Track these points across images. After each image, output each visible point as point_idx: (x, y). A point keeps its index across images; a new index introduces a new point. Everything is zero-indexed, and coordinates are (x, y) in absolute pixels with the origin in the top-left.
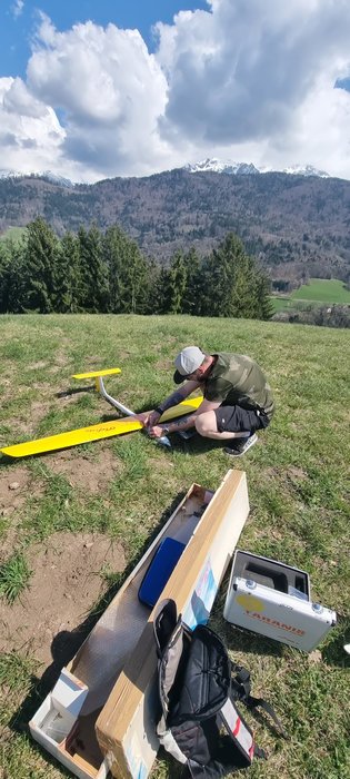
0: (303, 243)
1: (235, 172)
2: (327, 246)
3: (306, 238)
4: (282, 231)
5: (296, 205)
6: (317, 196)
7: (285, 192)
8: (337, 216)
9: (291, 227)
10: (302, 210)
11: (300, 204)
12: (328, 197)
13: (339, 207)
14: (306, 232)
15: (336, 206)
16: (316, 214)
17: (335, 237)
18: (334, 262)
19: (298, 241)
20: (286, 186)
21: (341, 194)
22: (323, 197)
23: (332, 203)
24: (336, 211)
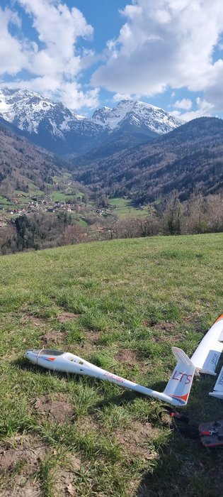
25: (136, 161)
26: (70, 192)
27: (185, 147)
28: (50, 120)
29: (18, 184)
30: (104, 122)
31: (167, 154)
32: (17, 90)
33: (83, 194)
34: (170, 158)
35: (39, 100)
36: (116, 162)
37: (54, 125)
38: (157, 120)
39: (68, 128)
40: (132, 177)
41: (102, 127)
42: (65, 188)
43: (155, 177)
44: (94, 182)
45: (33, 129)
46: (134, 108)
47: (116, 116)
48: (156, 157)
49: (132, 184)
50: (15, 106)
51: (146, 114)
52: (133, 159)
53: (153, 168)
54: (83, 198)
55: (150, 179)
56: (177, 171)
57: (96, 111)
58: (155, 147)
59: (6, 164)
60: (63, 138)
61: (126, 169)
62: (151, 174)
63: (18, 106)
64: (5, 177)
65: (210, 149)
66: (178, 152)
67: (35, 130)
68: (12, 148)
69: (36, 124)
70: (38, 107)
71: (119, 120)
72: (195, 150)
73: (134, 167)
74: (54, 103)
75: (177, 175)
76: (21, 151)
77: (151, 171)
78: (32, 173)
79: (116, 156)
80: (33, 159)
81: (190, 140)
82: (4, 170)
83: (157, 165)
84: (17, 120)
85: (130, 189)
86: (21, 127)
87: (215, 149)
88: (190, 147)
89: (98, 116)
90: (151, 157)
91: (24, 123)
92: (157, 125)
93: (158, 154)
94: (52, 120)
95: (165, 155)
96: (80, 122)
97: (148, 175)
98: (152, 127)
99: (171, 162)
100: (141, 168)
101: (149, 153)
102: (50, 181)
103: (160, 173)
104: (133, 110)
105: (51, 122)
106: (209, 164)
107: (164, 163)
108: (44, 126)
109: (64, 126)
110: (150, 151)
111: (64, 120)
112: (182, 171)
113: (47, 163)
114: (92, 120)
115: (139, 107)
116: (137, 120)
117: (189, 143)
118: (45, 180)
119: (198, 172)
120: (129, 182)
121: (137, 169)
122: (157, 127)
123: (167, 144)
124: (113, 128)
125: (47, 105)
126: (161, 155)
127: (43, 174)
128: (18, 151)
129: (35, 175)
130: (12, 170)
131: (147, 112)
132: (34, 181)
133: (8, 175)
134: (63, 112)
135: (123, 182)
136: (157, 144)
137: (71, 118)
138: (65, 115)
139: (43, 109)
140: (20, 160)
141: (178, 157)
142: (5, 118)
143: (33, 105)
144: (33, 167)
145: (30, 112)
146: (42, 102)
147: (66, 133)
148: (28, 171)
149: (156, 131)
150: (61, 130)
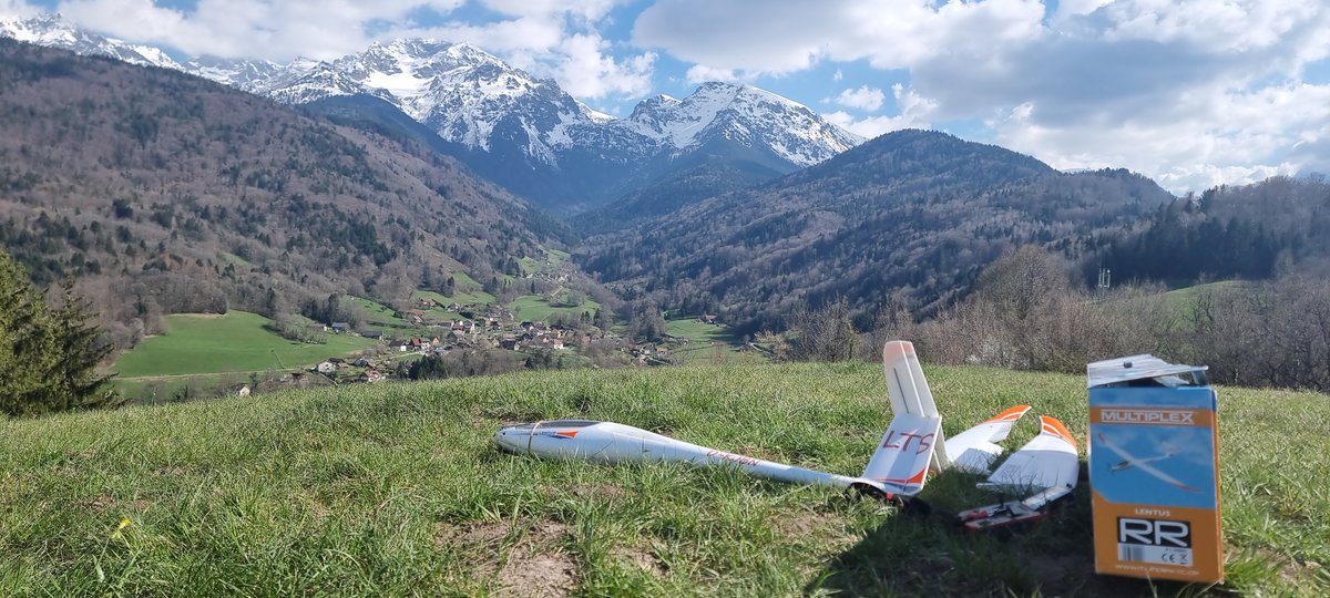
0: (115, 222)
2: (190, 230)
3: (122, 211)
4: (38, 192)
5: (66, 124)
6: (128, 107)
7: (22, 87)
8: (199, 157)
9: (65, 182)
10: (90, 138)
11: (81, 123)
12: (162, 112)
13: (199, 138)
14: (118, 195)
15: (190, 133)
16: (136, 151)
17: (207, 207)
18: (221, 270)
19: (99, 218)
20: (22, 71)
21: (196, 107)
22: (148, 111)
23: (175, 126)
24: (193, 146)
25: (739, 227)
26: (564, 299)
27: (863, 200)
28: (523, 119)
29: (426, 273)
30: (660, 131)
31: (816, 213)
32: (445, 47)
33: (598, 306)
34: (826, 225)
35: (499, 71)
36: (687, 229)
37: (532, 132)
38: (792, 131)
39: (567, 141)
40: (726, 267)
41: (653, 142)
42: (551, 289)
43: (786, 271)
44: (628, 276)
45: (477, 140)
46: (736, 100)
47: (690, 118)
48: (789, 221)
49: (727, 283)
50: (435, 82)
51: (766, 116)
52: (730, 224)
53: (779, 249)
54: (597, 317)
55: (774, 274)
56: (844, 257)
57: (641, 104)
58: (787, 197)
59: (400, 222)
60: (555, 164)
61: (710, 246)
62: (776, 263)
63: (444, 83)
64: (394, 255)
65: (927, 208)
66: (845, 212)
67: (483, 143)
68: (419, 184)
69: (486, 128)
70: (494, 89)
71: (698, 127)
72: (889, 207)
73: (733, 241)
74: (535, 81)
75: (844, 266)
76: (442, 191)
77: (777, 254)
78: (466, 248)
79: (687, 213)
80: (473, 213)
81: (877, 182)
82: (394, 238)
83: (793, 240)
84: (437, 118)
85: (721, 298)
86: (447, 134)
87: (940, 207)
88: (878, 199)
89: (644, 116)
90: (777, 221)
91: (454, 125)
92: (794, 143)
93: (793, 214)
94: (529, 120)
95: (813, 217)
96: (598, 129)
97: (768, 265)
98: (780, 149)
99: (829, 233)
100: (750, 245)
101: (773, 211)
102: (512, 269)
103: (798, 261)
104: (734, 106)
105: (525, 126)
106: (925, 244)
107: (809, 237)
108: (507, 132)
109: (557, 136)
110: (776, 205)
111: (560, 122)
112: (855, 257)
113: (508, 224)
114: (629, 124)
115: (748, 98)
116: (742, 129)
117: (874, 190)
118: (499, 266)
119: (896, 263)
120: (719, 279)
121: (742, 248)
122: (792, 149)
123: (819, 190)
124: (680, 146)
125: (518, 85)
126: (801, 217)
127: (494, 251)
128: (435, 193)
129: (473, 252)
130: (413, 239)
131: (767, 111)
132: (471, 267)
133: (402, 250)
134: (558, 104)
135: (704, 280)
136: (792, 189)
137: (577, 118)
138: (561, 109)
139: (507, 94)
140: (438, 213)
141: (845, 224)
142: (407, 109)
143: (481, 83)
144: (470, 234)
145: (472, 98)
146: (506, 78)
147: (561, 153)
148: (456, 241)
149: (791, 157)
150: (548, 145)
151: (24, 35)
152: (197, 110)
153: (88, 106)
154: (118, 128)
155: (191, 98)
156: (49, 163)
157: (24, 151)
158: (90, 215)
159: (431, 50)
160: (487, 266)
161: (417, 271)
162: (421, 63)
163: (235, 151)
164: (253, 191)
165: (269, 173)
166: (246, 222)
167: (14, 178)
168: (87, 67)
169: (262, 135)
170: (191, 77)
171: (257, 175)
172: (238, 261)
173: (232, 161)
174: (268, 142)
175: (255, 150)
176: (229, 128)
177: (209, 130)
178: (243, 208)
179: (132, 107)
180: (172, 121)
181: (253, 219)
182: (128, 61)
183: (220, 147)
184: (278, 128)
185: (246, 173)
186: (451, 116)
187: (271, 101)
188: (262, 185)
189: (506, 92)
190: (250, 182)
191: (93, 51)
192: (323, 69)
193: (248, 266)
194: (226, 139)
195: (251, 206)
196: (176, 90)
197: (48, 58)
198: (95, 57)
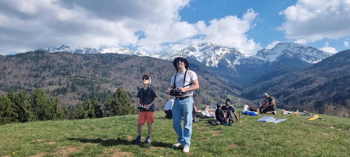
1: (84, 52)
5: (128, 71)
6: (139, 66)
7: (120, 64)
8: (153, 75)
9: (128, 83)
10: (132, 73)
11: (130, 70)
12: (146, 66)
13: (153, 71)
14: (138, 86)
15: (151, 70)
16: (141, 75)
17: (155, 87)
18: (158, 101)
19: (134, 91)
20: (120, 60)
21: (153, 64)
22: (143, 66)
23: (149, 69)
24: (152, 73)
25: (291, 83)
26: (240, 106)
27: (334, 72)
29: (204, 100)
31: (317, 78)
32: (206, 44)
34: (321, 81)
35: (220, 47)
36: (275, 84)
37: (229, 62)
38: (307, 54)
39: (239, 63)
40: (288, 95)
41: (263, 61)
42: (236, 103)
43: (308, 95)
44: (258, 98)
46: (288, 47)
47: (274, 53)
48: (308, 80)
49: (289, 100)
50: (204, 52)
51: (299, 50)
52: (288, 82)
53: (305, 89)
55: (304, 96)
56: (328, 90)
57: (259, 51)
58: (307, 73)
60: (235, 70)
61: (283, 89)
62: (304, 93)
63: (207, 52)
66: (327, 76)
67: (216, 66)
69: (217, 62)
70: (219, 52)
71: (277, 56)
72: (343, 74)
73: (290, 87)
74: (229, 49)
75: (328, 93)
76: (207, 79)
77: (305, 90)
78: (213, 93)
79: (275, 80)
81: (338, 67)
83: (309, 86)
84: (205, 61)
85: (287, 104)
86: (207, 65)
88: (339, 72)
89: (260, 54)
90: (304, 80)
91: (209, 62)
92: (308, 57)
93: (309, 78)
94: (228, 59)
95: (316, 78)
96: (247, 59)
97: (302, 94)
98: (304, 59)
99: (322, 83)
100: (296, 88)
103: (312, 92)
104: (288, 49)
105: (227, 60)
107: (315, 85)
108: (223, 62)
109: (236, 62)
110: (304, 76)
111: (236, 58)
112: (332, 90)
113: (224, 86)
114: (256, 57)
115: (292, 46)
116: (291, 55)
117: (338, 69)
118: (222, 97)
119: (347, 91)
120: (286, 98)
121: (293, 89)
122: (308, 59)
123: (318, 70)
124: (272, 61)
125: (225, 50)
126: (312, 79)
127: (220, 93)
128: (205, 79)
129: (215, 94)
130: (200, 91)
131: (299, 49)
132: (215, 98)
133: (198, 94)
134: (236, 54)
135: (281, 99)
136: (308, 71)
137: (241, 57)
138: (237, 55)
139: (222, 53)
140: (206, 85)
141: (328, 80)
142: (198, 59)
143: (215, 51)
144: (214, 89)
145: (213, 55)
146: (222, 49)
147: (237, 66)
148: (211, 91)
149: (308, 61)
150: (233, 65)
151: (120, 53)
152: (153, 65)
153: (132, 66)
154: (137, 70)
155: (151, 62)
156: (125, 79)
157: (120, 77)
158: (133, 90)
159: (203, 45)
160: (219, 97)
161: (201, 99)
162: (201, 48)
163: (160, 73)
164: (164, 82)
165: (168, 78)
166: (163, 89)
167: (118, 83)
168: (132, 58)
169: (166, 69)
170: (151, 58)
171: (165, 79)
172: (162, 99)
173: (160, 76)
174: (167, 71)
175: (165, 73)
176: (159, 68)
177: (155, 69)
178: (162, 86)
179: (140, 65)
180: (148, 68)
181: (165, 89)
182: (139, 56)
183: (157, 73)
184: (169, 67)
185: (163, 78)
186: (208, 60)
187: (168, 61)
188: (166, 81)
189: (222, 52)
190: (164, 80)
191: (133, 54)
192: (179, 52)
193: (164, 100)
194: (159, 71)
195: (164, 86)
196: (149, 61)
197: (124, 57)
198: (133, 56)
